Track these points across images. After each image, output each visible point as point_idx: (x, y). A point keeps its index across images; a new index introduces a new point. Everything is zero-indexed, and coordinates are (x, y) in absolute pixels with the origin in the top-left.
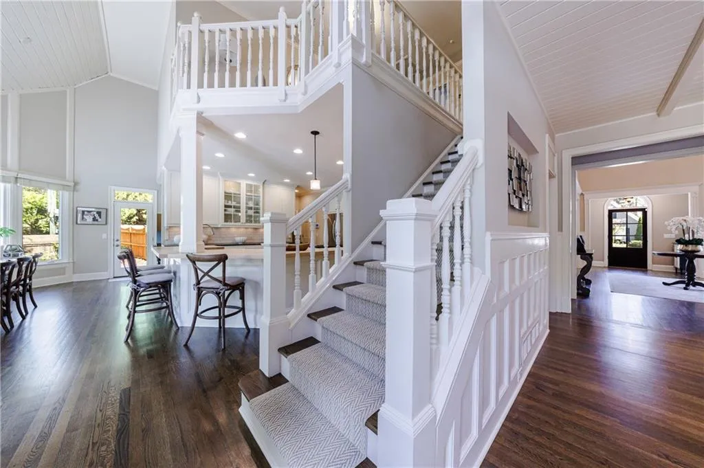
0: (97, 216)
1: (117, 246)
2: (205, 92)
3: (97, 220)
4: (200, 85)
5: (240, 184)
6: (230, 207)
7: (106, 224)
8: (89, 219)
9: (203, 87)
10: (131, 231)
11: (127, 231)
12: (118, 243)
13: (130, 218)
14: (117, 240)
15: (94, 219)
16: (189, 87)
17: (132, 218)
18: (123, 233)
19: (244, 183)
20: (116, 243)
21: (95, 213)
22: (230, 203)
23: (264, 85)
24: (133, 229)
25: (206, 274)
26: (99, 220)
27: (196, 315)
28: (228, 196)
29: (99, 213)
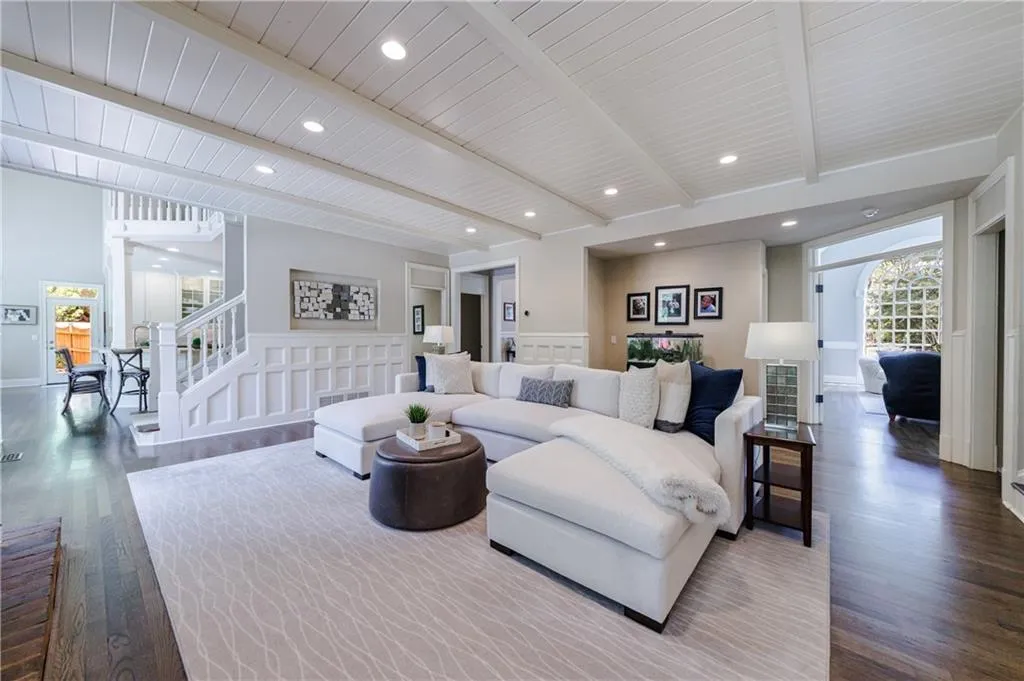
0: (24, 315)
1: (52, 348)
2: (131, 223)
3: (24, 320)
4: (127, 217)
5: (202, 280)
6: (190, 306)
7: (37, 323)
8: (15, 318)
9: (128, 218)
10: (71, 331)
11: (66, 332)
12: (53, 345)
13: (69, 313)
14: (52, 342)
15: (21, 318)
16: (116, 218)
17: (73, 311)
18: (60, 334)
19: (207, 281)
20: (50, 345)
21: (21, 311)
22: (191, 302)
23: (183, 218)
24: (74, 328)
25: (127, 363)
26: (27, 319)
27: (120, 393)
28: (186, 294)
29: (27, 312)
